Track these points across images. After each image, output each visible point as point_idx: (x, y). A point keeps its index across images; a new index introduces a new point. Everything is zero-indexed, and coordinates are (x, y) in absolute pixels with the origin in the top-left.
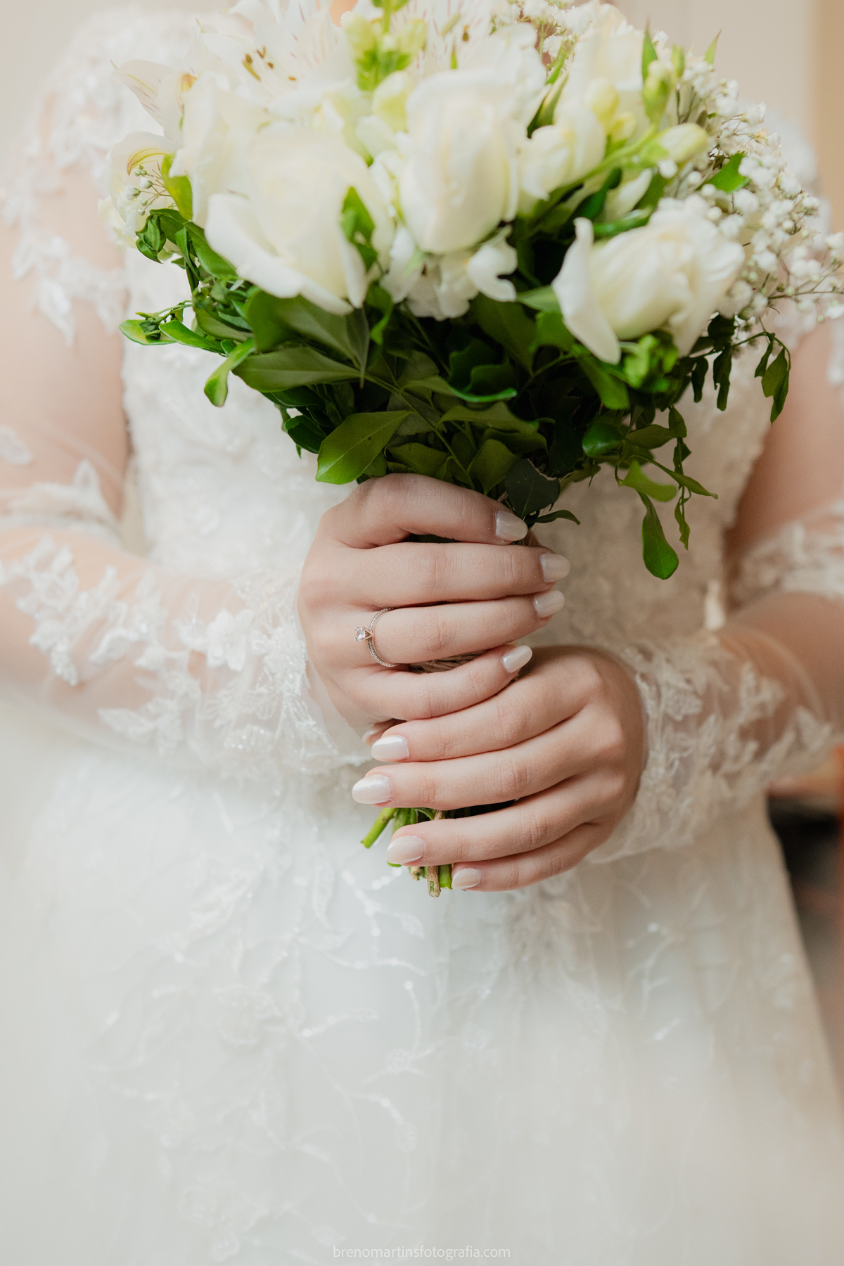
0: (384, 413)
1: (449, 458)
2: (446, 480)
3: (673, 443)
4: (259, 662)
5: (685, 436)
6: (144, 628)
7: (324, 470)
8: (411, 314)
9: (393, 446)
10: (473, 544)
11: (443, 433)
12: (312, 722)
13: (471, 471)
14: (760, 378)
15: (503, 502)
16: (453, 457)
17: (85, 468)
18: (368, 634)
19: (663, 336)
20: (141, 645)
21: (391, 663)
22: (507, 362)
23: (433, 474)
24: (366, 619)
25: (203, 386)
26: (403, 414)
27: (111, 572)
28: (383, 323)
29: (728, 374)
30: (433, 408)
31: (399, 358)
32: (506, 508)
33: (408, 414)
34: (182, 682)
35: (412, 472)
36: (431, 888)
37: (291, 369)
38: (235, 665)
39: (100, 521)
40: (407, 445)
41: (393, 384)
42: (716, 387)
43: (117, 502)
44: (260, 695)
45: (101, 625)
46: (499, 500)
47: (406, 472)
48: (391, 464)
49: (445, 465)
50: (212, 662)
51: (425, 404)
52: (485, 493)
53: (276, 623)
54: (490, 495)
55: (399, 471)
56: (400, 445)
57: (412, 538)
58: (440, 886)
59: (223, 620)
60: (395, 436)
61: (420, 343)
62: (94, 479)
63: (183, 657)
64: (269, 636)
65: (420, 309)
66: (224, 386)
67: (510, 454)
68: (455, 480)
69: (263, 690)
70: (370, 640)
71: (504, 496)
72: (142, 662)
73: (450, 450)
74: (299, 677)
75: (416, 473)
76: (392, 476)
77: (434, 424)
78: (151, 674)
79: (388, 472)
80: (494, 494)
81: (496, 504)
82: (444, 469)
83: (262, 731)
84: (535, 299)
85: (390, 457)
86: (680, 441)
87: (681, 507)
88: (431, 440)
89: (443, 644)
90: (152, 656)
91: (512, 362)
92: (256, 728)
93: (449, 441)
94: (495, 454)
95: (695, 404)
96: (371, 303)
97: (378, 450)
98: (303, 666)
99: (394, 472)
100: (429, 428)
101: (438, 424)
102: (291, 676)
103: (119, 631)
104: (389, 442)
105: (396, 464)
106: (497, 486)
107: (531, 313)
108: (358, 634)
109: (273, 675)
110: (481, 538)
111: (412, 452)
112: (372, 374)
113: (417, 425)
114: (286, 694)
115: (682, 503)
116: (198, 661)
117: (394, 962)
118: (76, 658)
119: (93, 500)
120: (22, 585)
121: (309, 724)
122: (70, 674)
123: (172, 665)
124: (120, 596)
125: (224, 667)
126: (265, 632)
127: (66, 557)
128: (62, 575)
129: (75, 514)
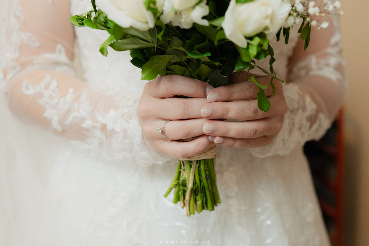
0: (164, 56)
1: (188, 70)
2: (188, 76)
3: (269, 57)
4: (125, 131)
5: (273, 55)
6: (84, 114)
7: (144, 76)
8: (172, 26)
9: (168, 66)
10: (197, 99)
11: (186, 62)
12: (145, 153)
13: (196, 74)
14: (299, 34)
15: (209, 83)
16: (190, 69)
17: (59, 46)
18: (162, 130)
19: (261, 35)
20: (83, 119)
21: (170, 139)
22: (207, 42)
23: (183, 75)
24: (161, 124)
25: (99, 49)
26: (171, 56)
27: (71, 90)
28: (162, 33)
29: (289, 31)
30: (182, 53)
31: (168, 40)
32: (210, 85)
33: (173, 56)
34: (98, 133)
35: (176, 74)
36: (187, 215)
37: (130, 44)
38: (118, 129)
39: (66, 65)
40: (173, 65)
41: (167, 46)
42: (284, 37)
43: (72, 56)
44: (126, 143)
45: (69, 111)
46: (207, 82)
47: (174, 74)
48: (168, 72)
49: (187, 71)
50: (109, 128)
51: (179, 52)
52: (202, 80)
53: (130, 118)
54: (204, 81)
55: (171, 74)
56: (171, 65)
57: (176, 96)
58: (190, 214)
59: (112, 112)
60: (169, 62)
61: (176, 34)
62: (63, 50)
63: (99, 125)
64: (128, 123)
65: (175, 24)
66: (106, 51)
67: (210, 69)
68: (191, 76)
69: (127, 141)
70: (163, 132)
71: (209, 80)
72: (84, 125)
73: (189, 67)
74: (139, 138)
75: (177, 74)
76: (168, 76)
77: (182, 58)
78: (87, 130)
79: (167, 74)
80: (205, 80)
81: (207, 84)
82: (187, 73)
83: (128, 154)
84: (216, 23)
85: (167, 69)
86: (272, 57)
87: (272, 80)
88: (182, 63)
89: (188, 134)
90: (87, 124)
91: (209, 41)
92: (125, 153)
93: (188, 64)
94: (204, 68)
95: (277, 42)
96: (157, 24)
97: (163, 67)
98: (141, 135)
99: (169, 74)
100: (181, 60)
101: (185, 59)
102: (137, 138)
103: (75, 114)
104: (167, 65)
105: (170, 72)
106: (206, 78)
107: (215, 27)
108: (158, 130)
109: (130, 136)
110: (201, 97)
111: (176, 68)
112: (159, 46)
113: (176, 59)
114: (135, 144)
115: (273, 79)
116: (104, 128)
117: (178, 224)
118: (61, 122)
119: (63, 57)
120: (40, 95)
121: (144, 153)
122: (59, 128)
123: (94, 127)
124: (75, 101)
125: (113, 130)
126: (127, 121)
127: (54, 84)
128: (54, 91)
129: (57, 63)
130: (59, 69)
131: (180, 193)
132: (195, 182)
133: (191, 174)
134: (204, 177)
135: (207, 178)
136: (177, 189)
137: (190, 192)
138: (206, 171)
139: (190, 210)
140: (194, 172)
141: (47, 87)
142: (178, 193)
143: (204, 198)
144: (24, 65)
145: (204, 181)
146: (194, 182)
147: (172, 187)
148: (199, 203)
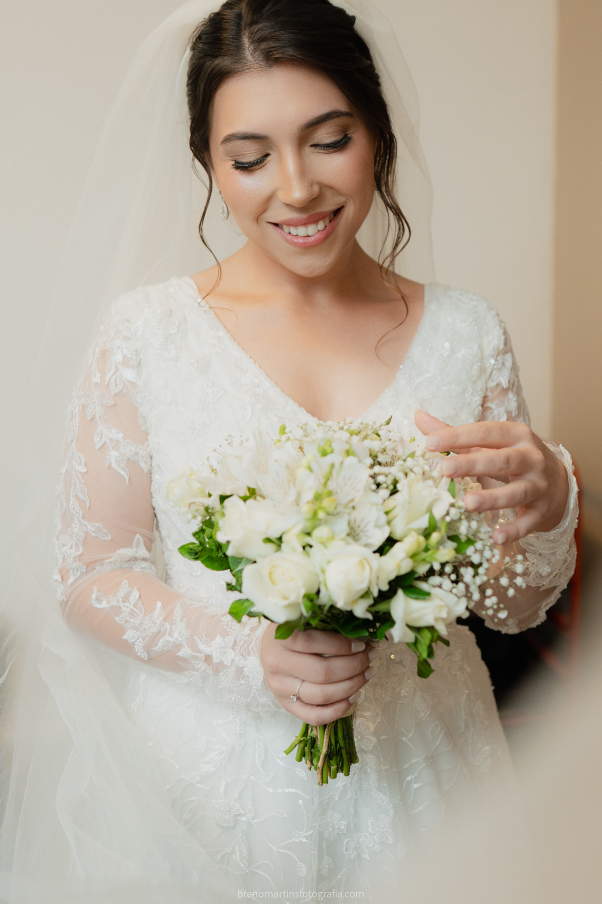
6: (180, 639)
12: (265, 699)
17: (137, 538)
20: (178, 646)
27: (159, 604)
34: (202, 666)
38: (227, 663)
44: (242, 684)
45: (158, 635)
50: (215, 660)
53: (249, 654)
58: (322, 782)
59: (219, 640)
62: (142, 541)
63: (201, 656)
64: (246, 659)
69: (243, 682)
72: (180, 654)
74: (260, 682)
78: (185, 660)
90: (185, 652)
92: (238, 696)
98: (262, 679)
102: (256, 681)
103: (167, 638)
109: (248, 677)
114: (254, 687)
116: (208, 658)
118: (147, 649)
119: (143, 552)
120: (117, 610)
121: (263, 700)
122: (145, 656)
123: (195, 658)
124: (165, 620)
125: (221, 663)
126: (244, 656)
127: (136, 594)
128: (135, 606)
129: (135, 559)
130: (138, 568)
131: (306, 749)
132: (330, 745)
133: (325, 736)
134: (341, 738)
135: (344, 738)
136: (302, 745)
137: (324, 757)
138: (343, 729)
139: (322, 778)
140: (329, 735)
141: (126, 599)
142: (304, 749)
143: (340, 762)
144: (90, 566)
145: (341, 743)
146: (328, 745)
147: (296, 743)
148: (333, 768)
